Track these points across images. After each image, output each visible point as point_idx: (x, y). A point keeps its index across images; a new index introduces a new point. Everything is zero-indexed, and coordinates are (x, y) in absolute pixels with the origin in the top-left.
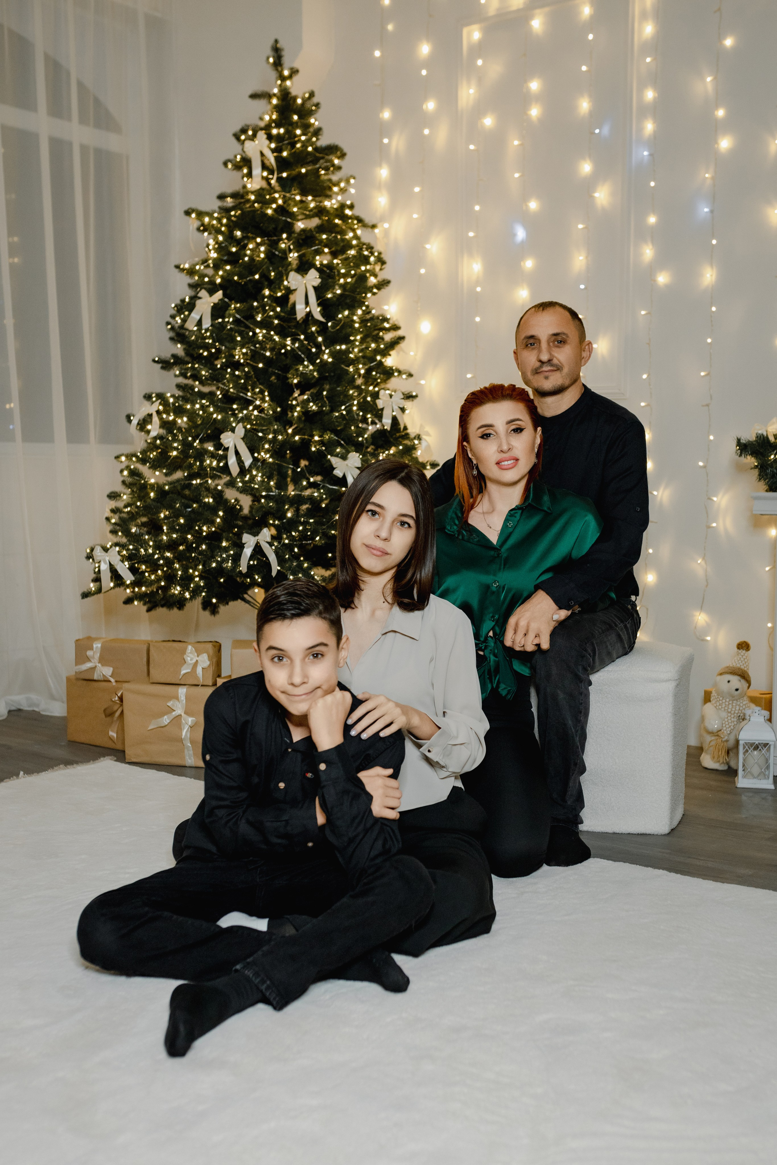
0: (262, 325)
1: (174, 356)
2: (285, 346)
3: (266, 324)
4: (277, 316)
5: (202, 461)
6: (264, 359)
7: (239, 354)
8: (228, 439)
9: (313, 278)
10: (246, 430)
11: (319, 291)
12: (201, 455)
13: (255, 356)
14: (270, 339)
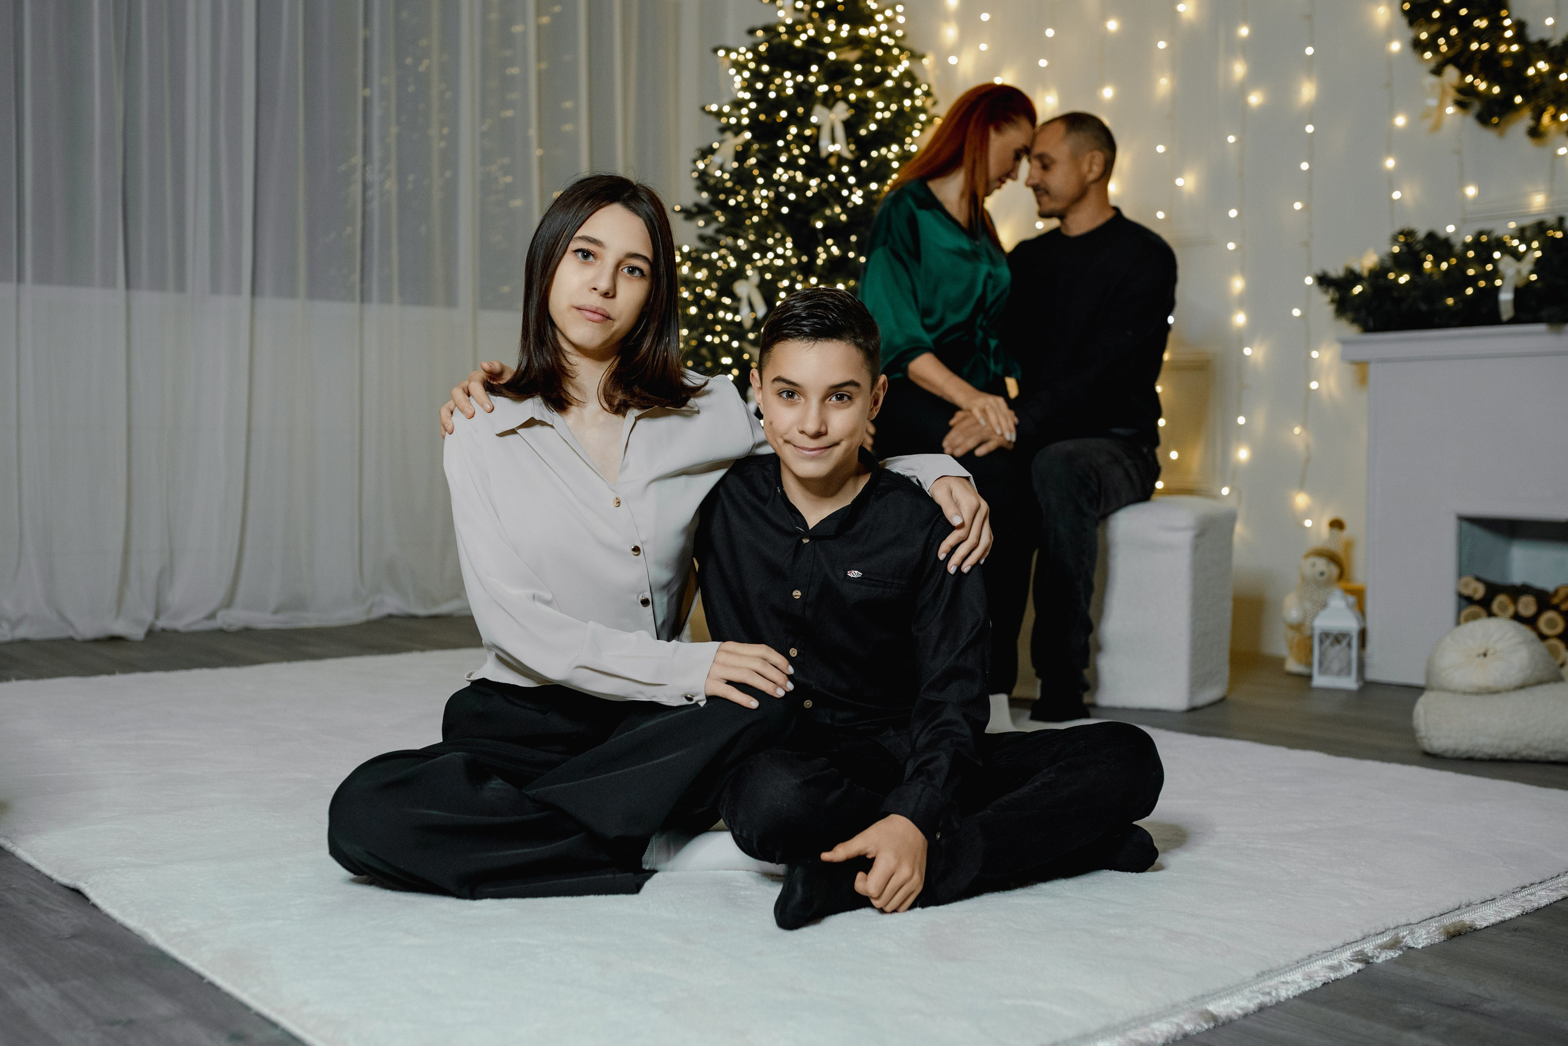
0: (787, 166)
1: (697, 205)
2: (808, 188)
3: (791, 165)
4: (803, 155)
5: (715, 313)
6: (789, 203)
7: (761, 196)
8: (742, 288)
9: (841, 112)
10: (762, 279)
11: (850, 127)
12: (715, 306)
13: (780, 200)
14: (792, 179)
